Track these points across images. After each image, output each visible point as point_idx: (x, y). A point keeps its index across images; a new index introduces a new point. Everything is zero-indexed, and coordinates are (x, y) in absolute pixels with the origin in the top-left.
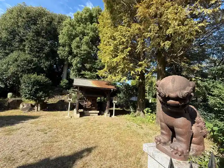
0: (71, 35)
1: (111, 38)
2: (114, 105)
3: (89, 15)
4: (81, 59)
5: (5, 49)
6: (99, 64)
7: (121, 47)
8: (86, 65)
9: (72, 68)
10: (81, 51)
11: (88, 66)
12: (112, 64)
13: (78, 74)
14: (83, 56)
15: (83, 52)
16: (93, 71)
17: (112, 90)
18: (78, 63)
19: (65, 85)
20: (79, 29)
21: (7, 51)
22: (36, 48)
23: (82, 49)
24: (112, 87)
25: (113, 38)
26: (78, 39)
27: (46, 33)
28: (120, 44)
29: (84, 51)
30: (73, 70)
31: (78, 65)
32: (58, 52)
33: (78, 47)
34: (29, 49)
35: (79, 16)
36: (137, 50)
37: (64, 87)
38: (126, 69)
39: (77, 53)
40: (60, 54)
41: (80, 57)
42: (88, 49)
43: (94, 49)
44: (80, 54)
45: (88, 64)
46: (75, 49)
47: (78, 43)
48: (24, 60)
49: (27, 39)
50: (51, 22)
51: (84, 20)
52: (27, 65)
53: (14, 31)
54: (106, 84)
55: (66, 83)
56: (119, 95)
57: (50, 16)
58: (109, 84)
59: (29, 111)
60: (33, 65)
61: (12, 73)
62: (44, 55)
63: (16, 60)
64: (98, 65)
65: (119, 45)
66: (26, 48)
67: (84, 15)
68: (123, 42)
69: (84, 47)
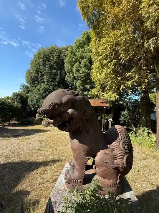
0: (72, 61)
2: (110, 123)
3: (87, 37)
4: (82, 81)
5: (34, 84)
8: (86, 86)
14: (83, 78)
15: (82, 75)
17: (105, 107)
20: (78, 54)
21: (36, 85)
22: (51, 79)
23: (81, 72)
26: (77, 63)
27: (57, 65)
29: (83, 73)
31: (81, 87)
33: (78, 71)
34: (47, 80)
35: (78, 42)
36: (122, 60)
39: (78, 76)
40: (67, 80)
41: (80, 80)
42: (86, 71)
44: (80, 77)
45: (88, 85)
46: (76, 73)
47: (78, 67)
49: (45, 73)
50: (59, 55)
51: (82, 44)
53: (37, 70)
54: (101, 102)
57: (58, 51)
59: (46, 126)
61: (36, 100)
62: (56, 83)
63: (39, 91)
66: (45, 80)
67: (82, 39)
69: (83, 70)
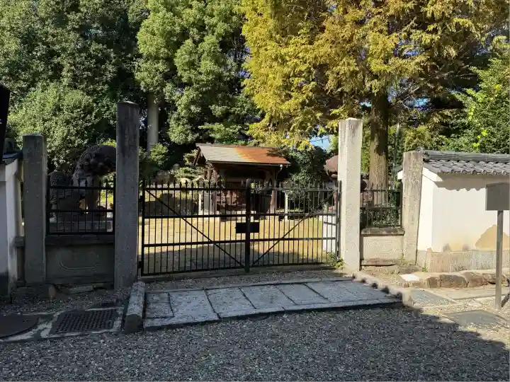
0: (171, 33)
1: (276, 59)
4: (200, 93)
6: (244, 105)
7: (297, 81)
8: (212, 107)
9: (172, 113)
10: (201, 74)
11: (217, 110)
12: (279, 115)
13: (192, 130)
14: (206, 86)
15: (203, 77)
16: (232, 121)
17: (281, 166)
18: (193, 102)
19: (162, 159)
23: (202, 69)
24: (281, 161)
25: (280, 60)
26: (190, 45)
28: (295, 76)
29: (208, 73)
30: (178, 119)
31: (193, 108)
32: (138, 76)
33: (192, 65)
37: (160, 163)
38: (309, 124)
40: (143, 80)
41: (197, 89)
42: (216, 68)
43: (229, 67)
44: (198, 82)
45: (217, 105)
46: (185, 70)
47: (191, 53)
48: (76, 107)
52: (83, 118)
54: (268, 155)
55: (164, 154)
56: (295, 177)
58: (274, 153)
60: (96, 117)
64: (242, 106)
65: (292, 76)
68: (301, 72)
69: (207, 65)
